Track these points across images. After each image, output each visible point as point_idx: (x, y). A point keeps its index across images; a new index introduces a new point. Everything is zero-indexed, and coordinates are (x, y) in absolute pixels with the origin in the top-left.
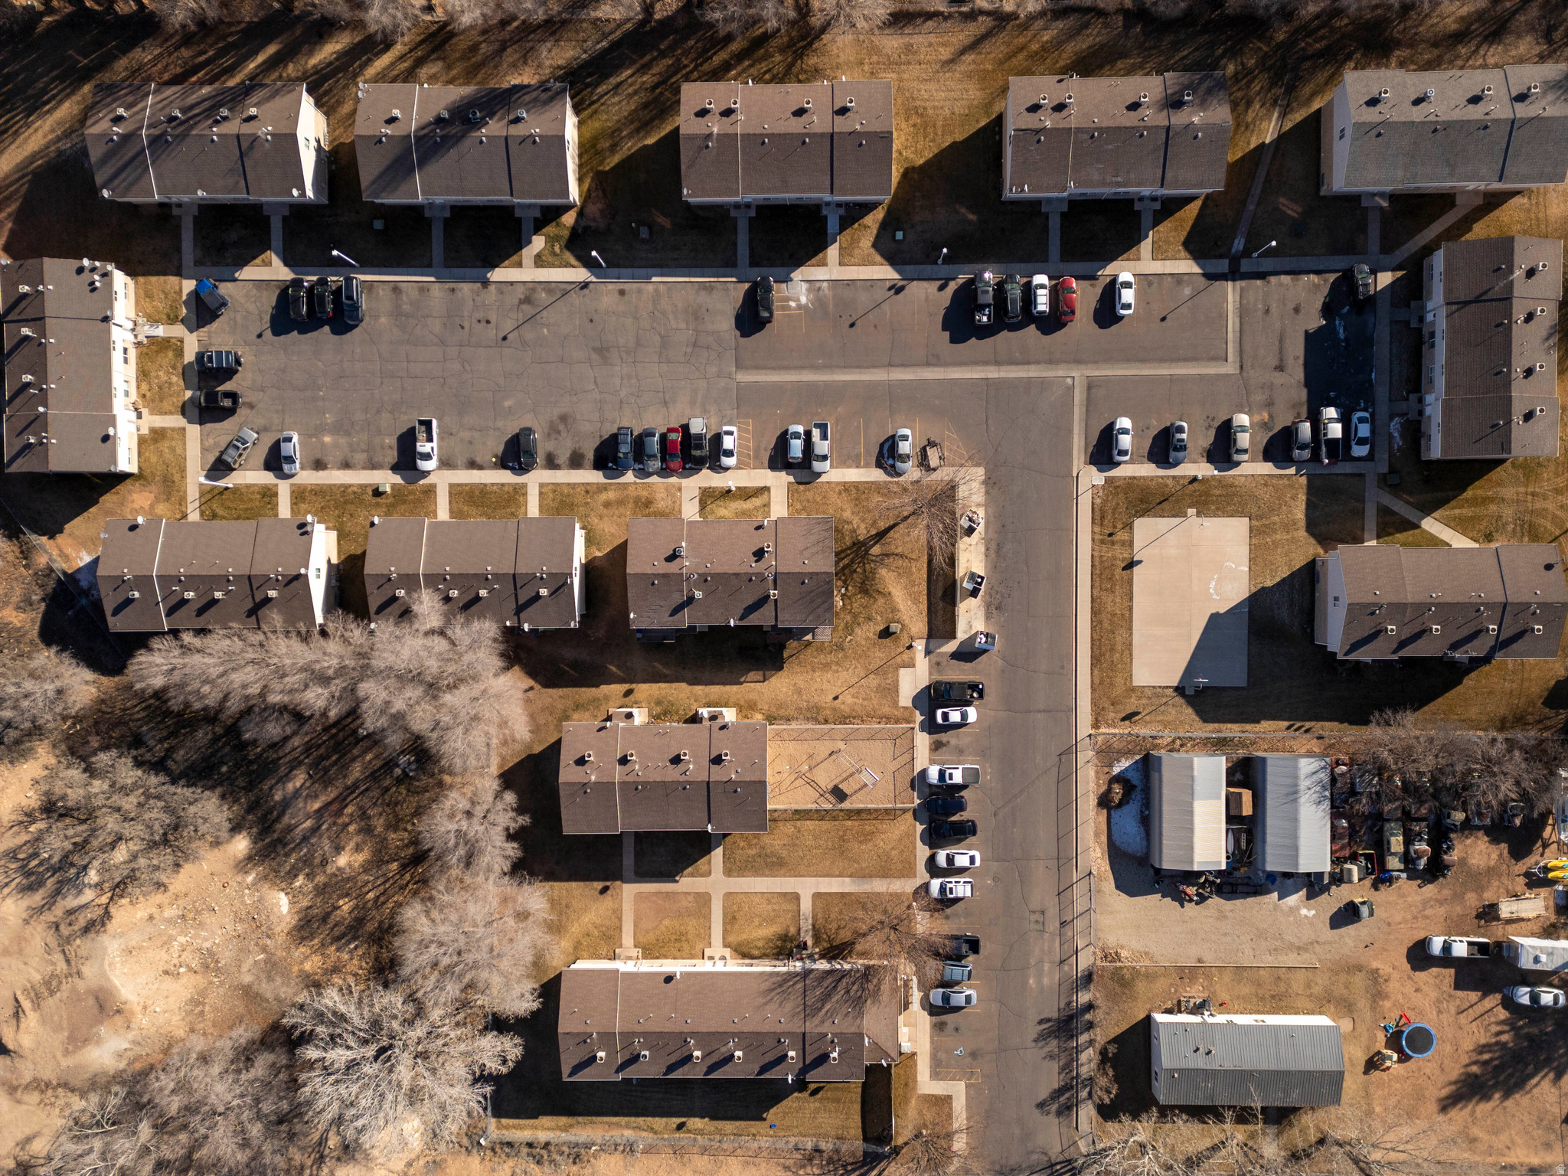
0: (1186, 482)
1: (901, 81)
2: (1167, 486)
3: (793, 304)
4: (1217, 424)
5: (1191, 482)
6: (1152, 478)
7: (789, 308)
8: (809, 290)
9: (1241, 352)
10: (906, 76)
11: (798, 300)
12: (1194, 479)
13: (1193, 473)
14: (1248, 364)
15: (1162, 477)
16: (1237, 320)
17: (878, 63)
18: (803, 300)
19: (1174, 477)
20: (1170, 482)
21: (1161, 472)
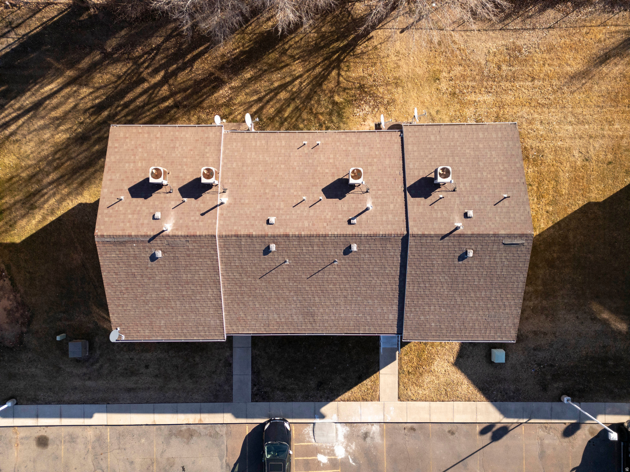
1: (502, 106)
3: (323, 459)
7: (318, 465)
8: (349, 438)
10: (509, 98)
11: (331, 452)
17: (464, 78)
18: (340, 453)
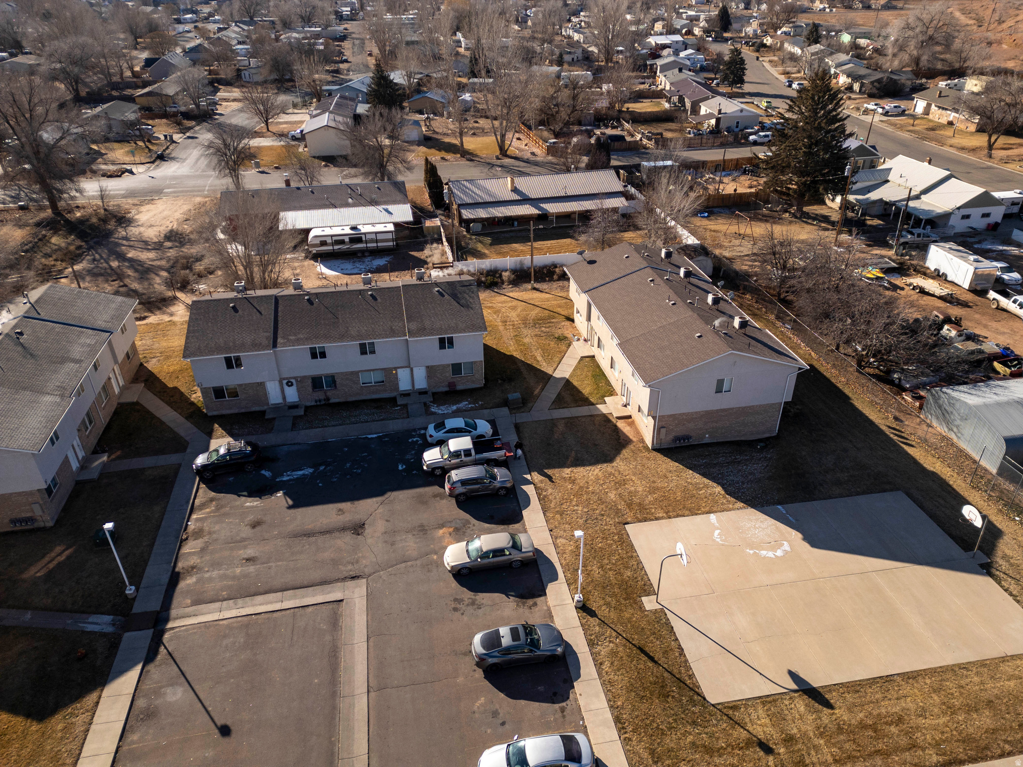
0: (593, 621)
2: (613, 654)
4: (467, 594)
5: (592, 613)
6: (607, 685)
9: (324, 583)
12: (584, 608)
13: (573, 614)
14: (349, 569)
15: (599, 665)
16: (259, 599)
19: (591, 644)
20: (604, 649)
21: (587, 667)
